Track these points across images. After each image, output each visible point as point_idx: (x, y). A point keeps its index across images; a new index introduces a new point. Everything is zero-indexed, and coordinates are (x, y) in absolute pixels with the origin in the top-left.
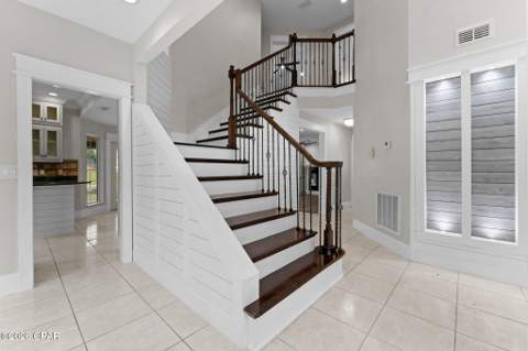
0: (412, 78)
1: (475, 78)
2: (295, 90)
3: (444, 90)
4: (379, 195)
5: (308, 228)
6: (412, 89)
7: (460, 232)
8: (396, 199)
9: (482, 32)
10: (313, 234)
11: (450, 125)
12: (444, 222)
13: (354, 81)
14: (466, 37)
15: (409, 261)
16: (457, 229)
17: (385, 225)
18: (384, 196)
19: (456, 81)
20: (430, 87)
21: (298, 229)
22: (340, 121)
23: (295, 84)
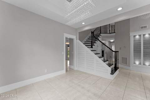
0: (131, 35)
1: (144, 35)
2: (101, 34)
3: (137, 37)
4: (122, 58)
5: (112, 63)
6: (131, 37)
7: (141, 64)
8: (127, 58)
9: (145, 27)
10: (112, 64)
11: (139, 44)
12: (137, 63)
13: (115, 33)
14: (142, 28)
15: (130, 70)
16: (140, 64)
17: (124, 63)
18: (124, 58)
19: (140, 36)
20: (135, 36)
21: (109, 64)
22: (109, 40)
23: (101, 33)
